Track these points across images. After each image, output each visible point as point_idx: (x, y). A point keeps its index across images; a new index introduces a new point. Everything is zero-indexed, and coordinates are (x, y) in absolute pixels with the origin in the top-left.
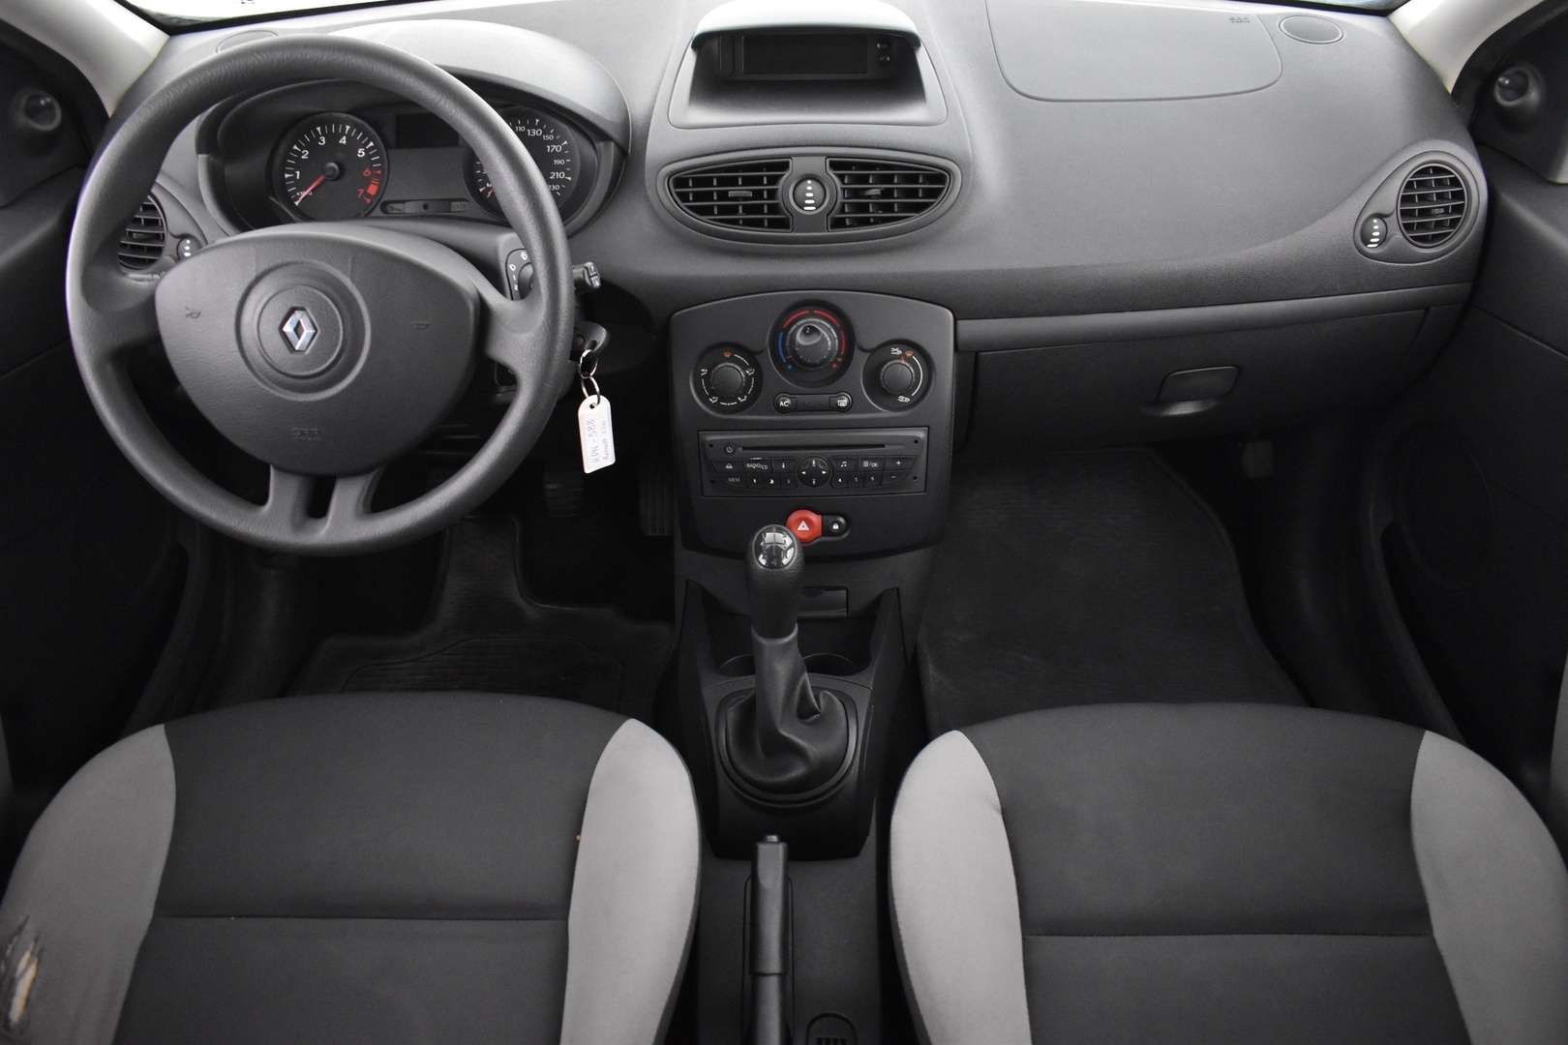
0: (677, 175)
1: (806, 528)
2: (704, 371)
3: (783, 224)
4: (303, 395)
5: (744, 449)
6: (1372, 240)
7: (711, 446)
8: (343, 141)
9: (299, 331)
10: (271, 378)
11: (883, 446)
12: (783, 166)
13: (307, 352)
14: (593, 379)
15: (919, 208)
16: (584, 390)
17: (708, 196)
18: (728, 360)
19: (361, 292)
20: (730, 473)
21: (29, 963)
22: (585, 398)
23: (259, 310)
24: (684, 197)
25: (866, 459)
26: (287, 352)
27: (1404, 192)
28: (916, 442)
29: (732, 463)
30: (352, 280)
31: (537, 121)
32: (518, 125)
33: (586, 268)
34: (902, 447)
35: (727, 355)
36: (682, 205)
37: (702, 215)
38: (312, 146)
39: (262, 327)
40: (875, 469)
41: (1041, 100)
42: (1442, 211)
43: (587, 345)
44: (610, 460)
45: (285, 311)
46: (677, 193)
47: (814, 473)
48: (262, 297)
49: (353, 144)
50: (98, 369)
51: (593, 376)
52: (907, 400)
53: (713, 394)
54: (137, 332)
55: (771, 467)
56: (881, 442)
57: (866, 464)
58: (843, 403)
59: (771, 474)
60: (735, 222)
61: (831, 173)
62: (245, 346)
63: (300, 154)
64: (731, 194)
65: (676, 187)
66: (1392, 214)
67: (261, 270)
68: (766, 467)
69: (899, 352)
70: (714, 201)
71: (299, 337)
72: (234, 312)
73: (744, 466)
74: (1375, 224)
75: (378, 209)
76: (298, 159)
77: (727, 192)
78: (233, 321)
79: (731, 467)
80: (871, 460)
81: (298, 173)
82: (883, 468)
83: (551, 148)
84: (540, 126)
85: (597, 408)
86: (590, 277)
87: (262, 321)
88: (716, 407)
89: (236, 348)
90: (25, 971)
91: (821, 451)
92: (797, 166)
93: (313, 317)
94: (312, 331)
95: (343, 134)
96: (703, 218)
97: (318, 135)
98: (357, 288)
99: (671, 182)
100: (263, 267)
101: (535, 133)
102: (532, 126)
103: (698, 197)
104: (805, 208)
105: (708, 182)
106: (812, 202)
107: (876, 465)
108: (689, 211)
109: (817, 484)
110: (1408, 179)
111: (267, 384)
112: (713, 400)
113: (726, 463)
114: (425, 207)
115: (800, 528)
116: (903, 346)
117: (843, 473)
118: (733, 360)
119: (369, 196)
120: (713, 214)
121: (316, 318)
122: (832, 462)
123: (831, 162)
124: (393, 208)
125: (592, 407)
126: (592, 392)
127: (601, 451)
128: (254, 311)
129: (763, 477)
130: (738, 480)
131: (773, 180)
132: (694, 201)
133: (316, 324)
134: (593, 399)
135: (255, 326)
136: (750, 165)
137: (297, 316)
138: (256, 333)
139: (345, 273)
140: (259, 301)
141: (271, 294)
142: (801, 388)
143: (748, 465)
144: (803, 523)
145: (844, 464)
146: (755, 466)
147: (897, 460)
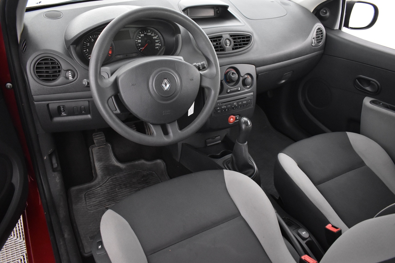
1: (232, 120)
3: (223, 50)
5: (221, 103)
6: (313, 43)
11: (246, 98)
12: (221, 37)
15: (247, 44)
20: (219, 110)
25: (244, 101)
27: (316, 33)
28: (252, 96)
29: (219, 107)
31: (149, 31)
32: (145, 32)
34: (250, 97)
38: (90, 42)
40: (246, 103)
41: (253, 20)
47: (235, 106)
52: (249, 87)
55: (227, 107)
57: (244, 102)
58: (239, 89)
59: (227, 108)
61: (231, 38)
63: (87, 44)
66: (315, 38)
73: (221, 107)
74: (313, 40)
76: (87, 46)
80: (245, 101)
81: (87, 50)
82: (247, 103)
83: (154, 38)
84: (150, 32)
91: (236, 101)
92: (224, 37)
97: (91, 39)
101: (150, 34)
102: (148, 32)
104: (227, 46)
106: (228, 44)
109: (235, 109)
110: (316, 31)
113: (218, 107)
115: (231, 120)
116: (248, 75)
117: (240, 105)
119: (110, 54)
122: (238, 103)
123: (230, 35)
124: (117, 57)
129: (225, 109)
131: (220, 40)
135: (154, 85)
136: (217, 37)
142: (231, 87)
144: (232, 119)
145: (240, 103)
146: (223, 107)
147: (249, 100)
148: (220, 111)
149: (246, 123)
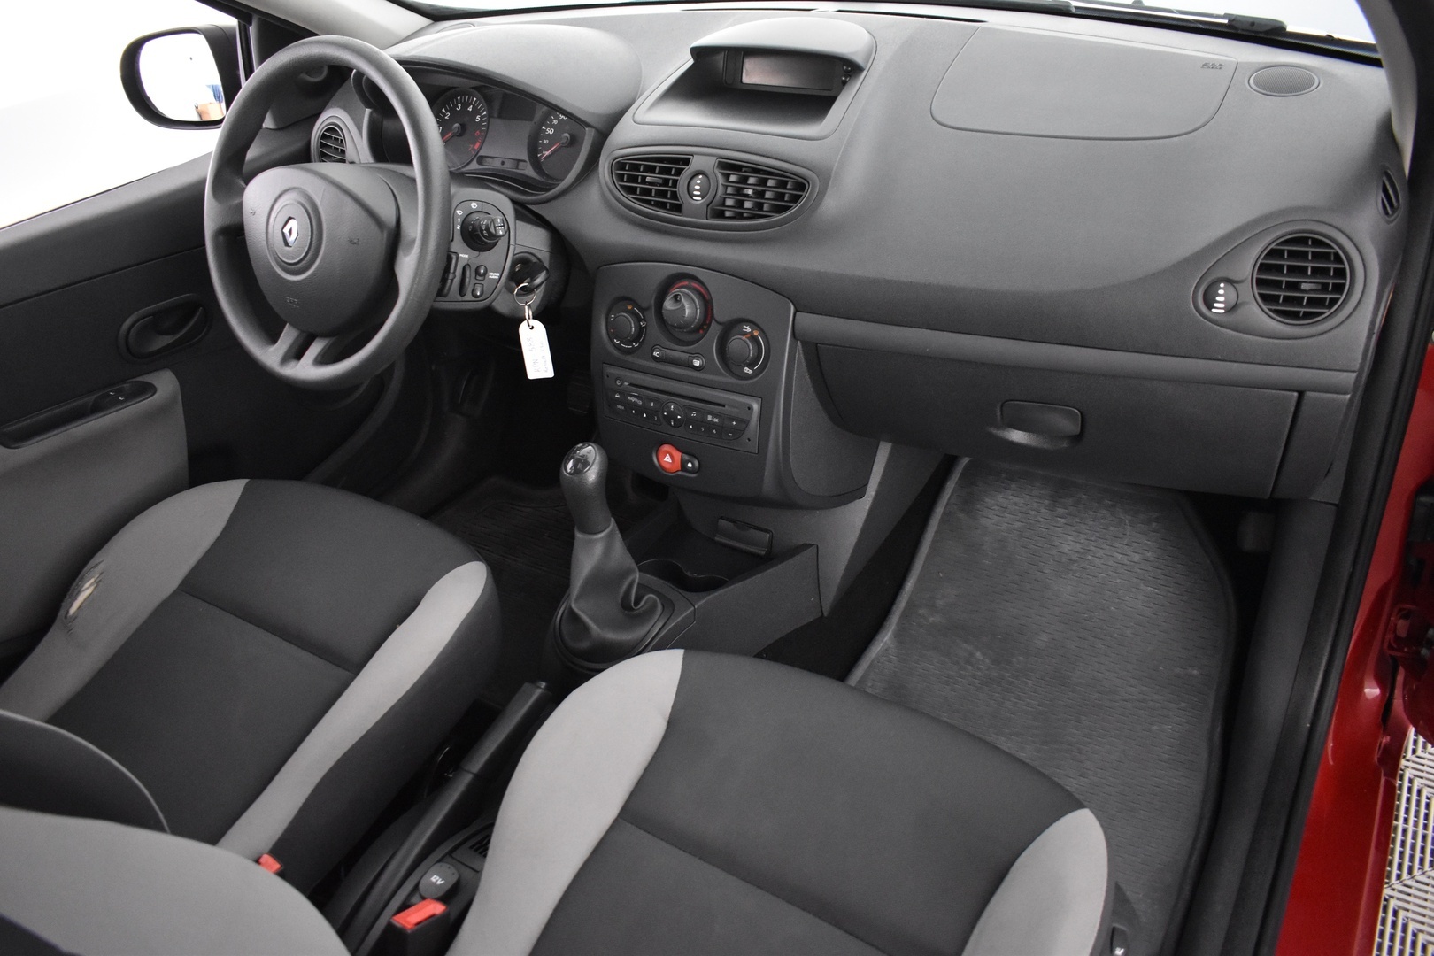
0: (621, 159)
1: (670, 461)
2: (612, 317)
3: (677, 208)
5: (631, 384)
6: (1215, 305)
7: (609, 376)
8: (470, 109)
11: (724, 406)
12: (686, 162)
15: (783, 210)
17: (635, 179)
20: (617, 401)
21: (91, 585)
22: (523, 321)
24: (621, 177)
25: (710, 414)
26: (284, 245)
27: (1264, 259)
28: (749, 409)
29: (620, 393)
30: (321, 205)
34: (738, 410)
35: (630, 307)
36: (617, 184)
37: (629, 194)
38: (452, 111)
39: (275, 227)
40: (717, 424)
41: (952, 127)
42: (1319, 287)
44: (551, 375)
45: (286, 218)
46: (616, 174)
47: (674, 417)
48: (279, 207)
49: (476, 111)
52: (751, 372)
53: (616, 336)
55: (645, 403)
56: (723, 402)
57: (710, 418)
58: (697, 363)
59: (644, 409)
60: (648, 202)
61: (717, 171)
63: (445, 115)
64: (648, 179)
65: (617, 169)
66: (1246, 279)
68: (640, 403)
69: (749, 330)
70: (638, 183)
72: (267, 214)
73: (627, 398)
74: (1221, 288)
75: (475, 162)
76: (444, 120)
77: (646, 177)
79: (618, 396)
80: (715, 415)
82: (722, 424)
85: (535, 329)
86: (495, 227)
87: (276, 223)
88: (618, 347)
89: (265, 238)
90: (88, 588)
91: (678, 399)
92: (696, 163)
95: (471, 104)
96: (629, 196)
97: (457, 103)
99: (615, 165)
103: (629, 179)
104: (695, 198)
105: (637, 168)
106: (699, 193)
107: (717, 420)
108: (620, 189)
109: (675, 426)
110: (1273, 246)
112: (616, 341)
113: (616, 392)
114: (503, 163)
115: (667, 460)
116: (753, 326)
117: (692, 421)
119: (474, 150)
120: (636, 194)
122: (685, 410)
123: (719, 162)
124: (486, 161)
125: (531, 328)
127: (541, 365)
128: (274, 215)
129: (640, 410)
131: (679, 172)
132: (626, 182)
134: (531, 322)
138: (273, 229)
139: (319, 199)
141: (282, 206)
142: (669, 343)
143: (629, 398)
144: (668, 456)
145: (694, 414)
146: (633, 399)
147: (734, 420)
148: (623, 408)
149: (584, 462)
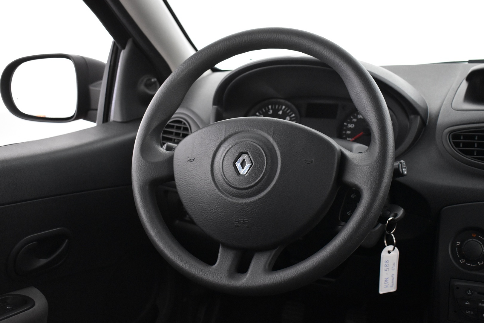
0: (454, 133)
2: (458, 243)
4: (242, 199)
5: (479, 293)
7: (458, 288)
9: (243, 164)
10: (226, 191)
13: (246, 175)
14: (393, 235)
16: (385, 242)
17: (472, 145)
18: (474, 238)
19: (277, 143)
22: (385, 247)
23: (224, 154)
24: (457, 145)
26: (236, 175)
29: (470, 301)
30: (273, 138)
33: (401, 163)
35: (474, 236)
36: (456, 149)
37: (467, 155)
39: (224, 163)
43: (392, 214)
44: (393, 289)
45: (237, 154)
46: (453, 142)
48: (226, 148)
50: (142, 189)
51: (393, 233)
53: (462, 257)
54: (163, 173)
62: (215, 174)
65: (453, 139)
67: (227, 135)
70: (475, 148)
71: (243, 169)
72: (211, 156)
78: (210, 161)
79: (469, 304)
85: (392, 253)
86: (402, 168)
87: (225, 160)
88: (464, 266)
89: (210, 175)
93: (251, 157)
94: (250, 164)
96: (467, 156)
98: (276, 142)
99: (451, 136)
100: (228, 134)
103: (465, 145)
105: (473, 137)
108: (459, 152)
111: (223, 194)
112: (462, 261)
118: (477, 238)
120: (474, 155)
121: (253, 157)
125: (389, 252)
126: (390, 243)
127: (390, 281)
128: (222, 155)
130: (472, 313)
132: (463, 147)
133: (252, 160)
134: (391, 248)
135: (221, 163)
137: (245, 157)
138: (221, 166)
139: (269, 134)
140: (224, 151)
141: (231, 146)
143: (480, 304)
